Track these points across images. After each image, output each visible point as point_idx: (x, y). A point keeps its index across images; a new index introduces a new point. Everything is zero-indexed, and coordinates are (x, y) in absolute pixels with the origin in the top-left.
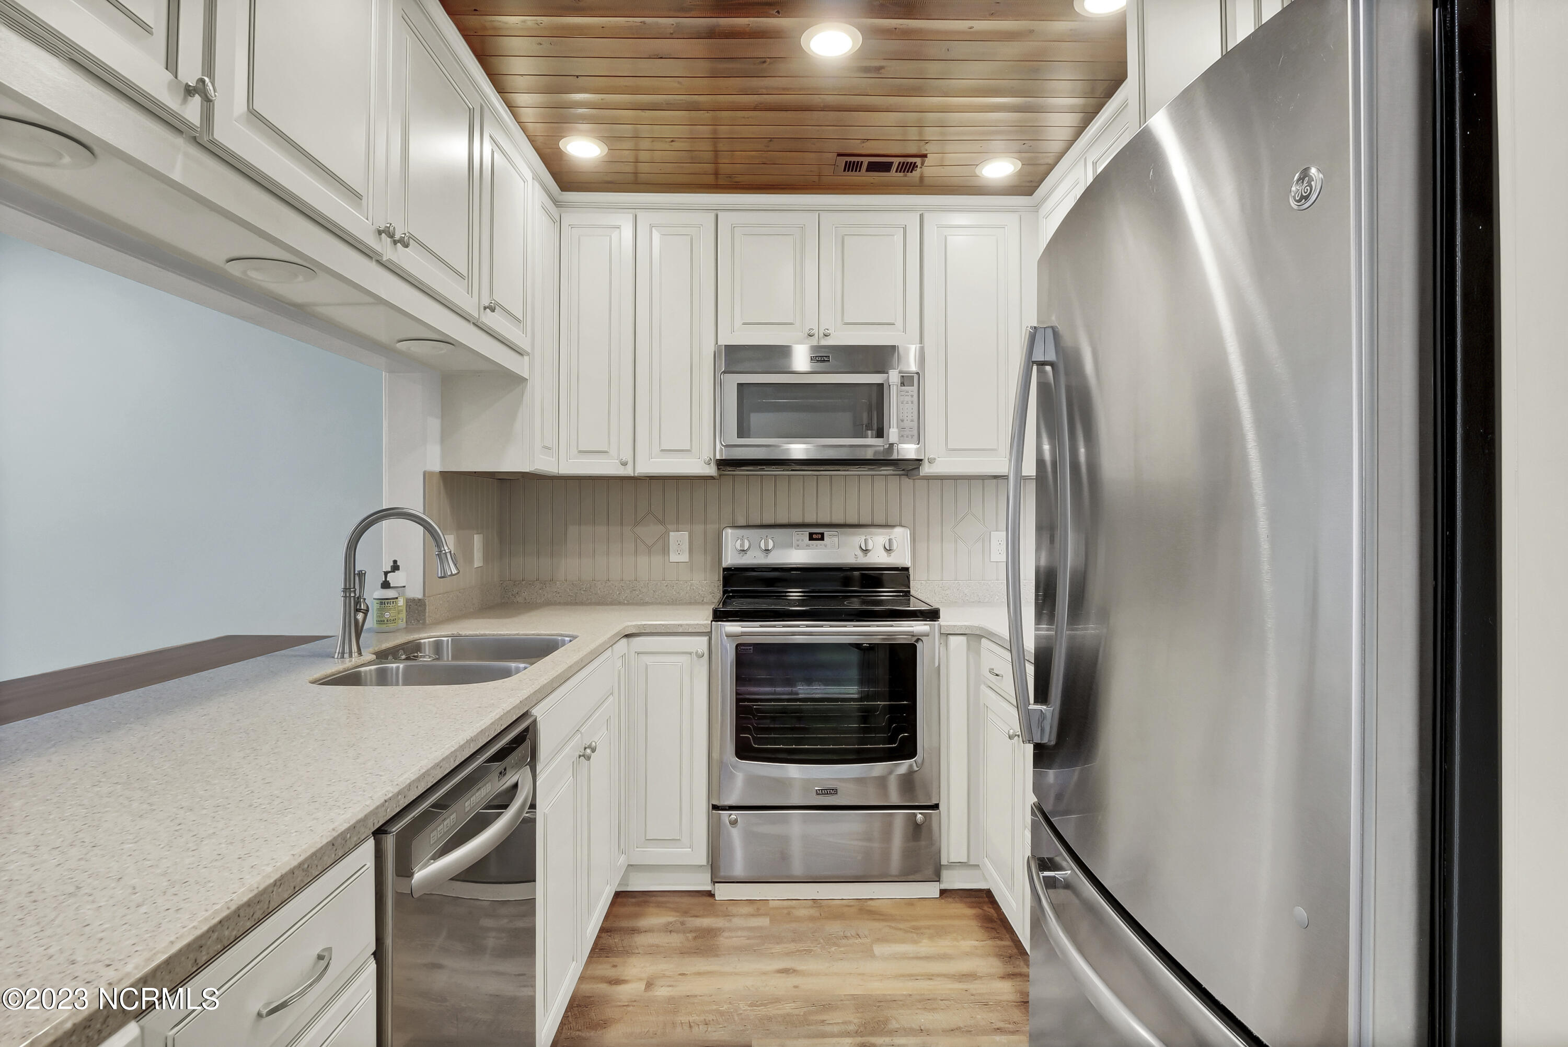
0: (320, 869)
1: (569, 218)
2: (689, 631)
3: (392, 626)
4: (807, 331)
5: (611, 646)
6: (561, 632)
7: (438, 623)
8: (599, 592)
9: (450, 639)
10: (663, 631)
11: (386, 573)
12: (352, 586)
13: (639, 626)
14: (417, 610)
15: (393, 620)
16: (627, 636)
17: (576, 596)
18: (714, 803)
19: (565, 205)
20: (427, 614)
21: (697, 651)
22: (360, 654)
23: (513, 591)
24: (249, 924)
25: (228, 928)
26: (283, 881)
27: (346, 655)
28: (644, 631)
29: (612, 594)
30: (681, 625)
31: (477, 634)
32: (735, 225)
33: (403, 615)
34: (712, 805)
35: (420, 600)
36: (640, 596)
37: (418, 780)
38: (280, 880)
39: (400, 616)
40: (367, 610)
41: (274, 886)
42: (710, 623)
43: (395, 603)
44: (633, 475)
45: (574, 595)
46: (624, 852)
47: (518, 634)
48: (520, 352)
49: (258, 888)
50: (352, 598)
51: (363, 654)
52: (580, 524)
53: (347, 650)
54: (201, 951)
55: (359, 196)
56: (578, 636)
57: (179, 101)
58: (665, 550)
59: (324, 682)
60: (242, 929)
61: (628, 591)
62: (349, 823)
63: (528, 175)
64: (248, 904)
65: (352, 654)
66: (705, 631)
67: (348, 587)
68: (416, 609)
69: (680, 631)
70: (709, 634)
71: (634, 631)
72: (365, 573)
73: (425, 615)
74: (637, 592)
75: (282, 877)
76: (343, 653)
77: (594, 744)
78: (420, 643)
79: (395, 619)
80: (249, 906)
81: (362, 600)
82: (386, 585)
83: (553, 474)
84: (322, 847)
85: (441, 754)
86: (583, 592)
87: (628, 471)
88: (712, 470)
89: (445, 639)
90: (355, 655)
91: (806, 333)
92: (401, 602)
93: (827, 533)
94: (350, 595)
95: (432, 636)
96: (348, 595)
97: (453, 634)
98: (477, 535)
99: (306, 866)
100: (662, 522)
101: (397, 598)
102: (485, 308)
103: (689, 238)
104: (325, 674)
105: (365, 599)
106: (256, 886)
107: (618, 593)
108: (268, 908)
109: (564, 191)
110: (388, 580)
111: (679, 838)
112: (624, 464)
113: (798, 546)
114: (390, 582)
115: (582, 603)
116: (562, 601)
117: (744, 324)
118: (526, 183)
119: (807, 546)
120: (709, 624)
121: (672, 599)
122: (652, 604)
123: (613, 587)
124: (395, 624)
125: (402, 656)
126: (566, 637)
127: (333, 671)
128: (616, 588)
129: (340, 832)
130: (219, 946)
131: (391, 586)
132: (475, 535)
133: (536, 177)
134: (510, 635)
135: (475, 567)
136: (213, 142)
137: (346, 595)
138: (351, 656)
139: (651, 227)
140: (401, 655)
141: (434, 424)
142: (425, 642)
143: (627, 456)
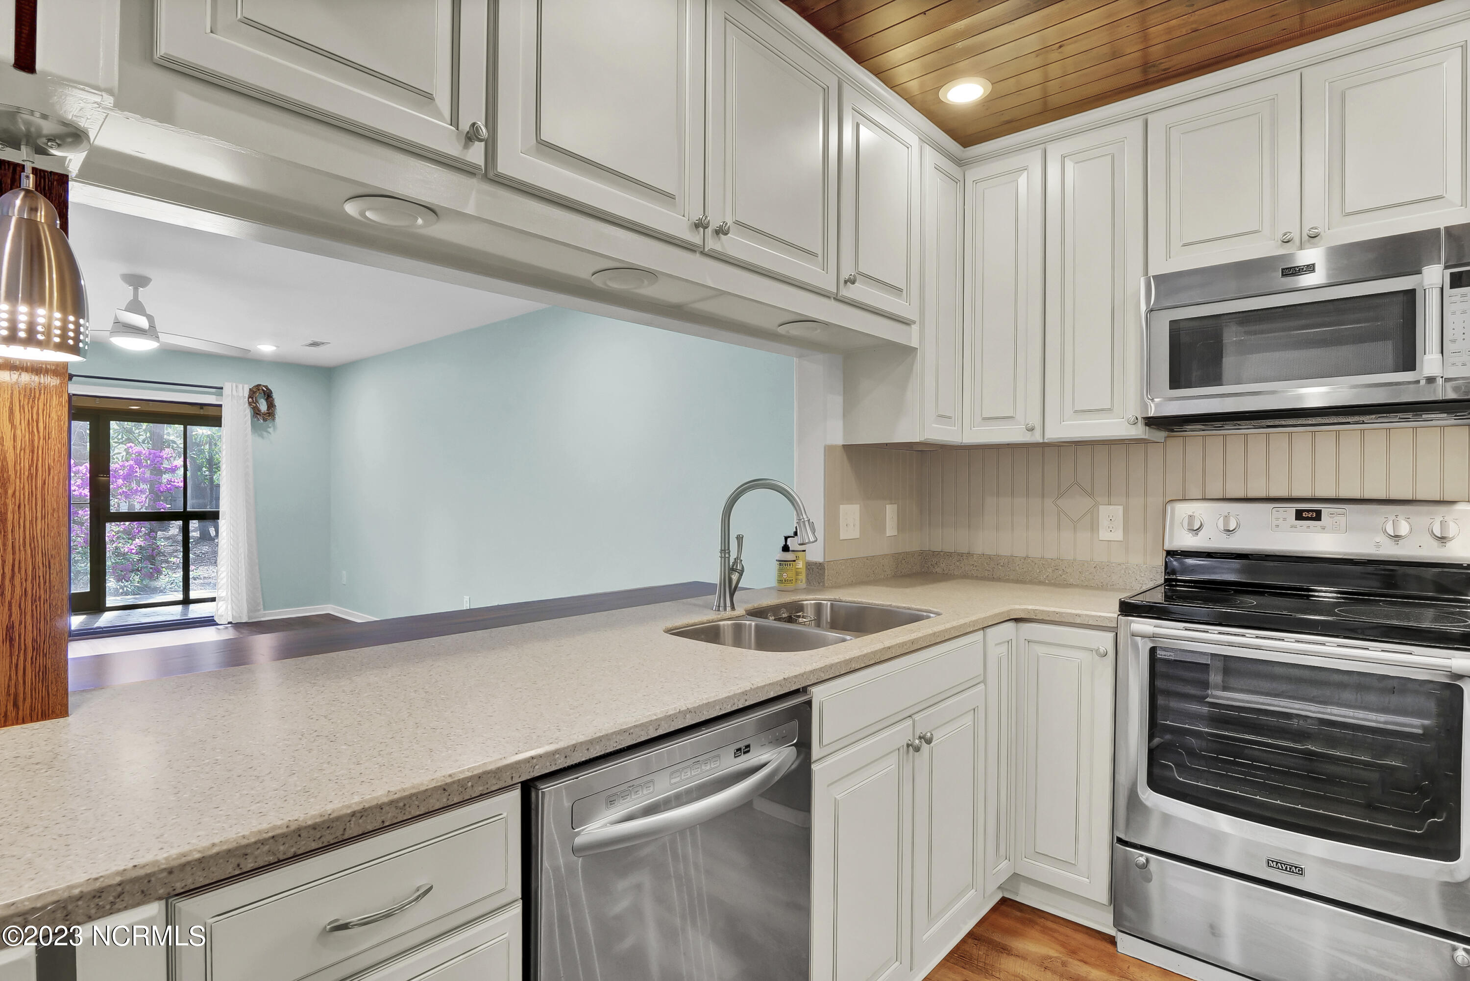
0: (423, 810)
1: (973, 174)
2: (1089, 624)
3: (790, 586)
4: (1279, 236)
5: (983, 628)
6: (930, 609)
7: (837, 586)
8: (1017, 568)
9: (829, 603)
10: (1057, 620)
11: (786, 538)
12: (727, 549)
13: (1028, 611)
14: (818, 573)
15: (790, 581)
16: (1017, 620)
17: (993, 571)
18: (1118, 836)
19: (971, 160)
20: (826, 577)
21: (1099, 649)
22: (733, 608)
23: (932, 561)
24: (314, 845)
25: (284, 844)
26: (366, 814)
27: (721, 609)
28: (1035, 618)
29: (1031, 571)
30: (1079, 616)
31: (855, 601)
32: (1171, 126)
33: (803, 577)
34: (1117, 837)
35: (820, 564)
36: (1064, 576)
37: (591, 742)
38: (361, 812)
39: (800, 577)
40: (742, 570)
41: (353, 816)
42: (1116, 616)
43: (791, 565)
44: (1041, 441)
45: (992, 571)
46: (1008, 858)
47: (890, 606)
48: (905, 322)
49: (330, 815)
50: (727, 559)
51: (736, 608)
52: (998, 496)
53: (722, 604)
54: (246, 859)
55: (672, 197)
56: (942, 614)
57: (461, 148)
58: (1094, 527)
59: (675, 633)
60: (304, 848)
61: (1050, 570)
62: (473, 772)
63: (913, 140)
64: (314, 827)
65: (726, 608)
66: (1109, 625)
67: (723, 549)
68: (816, 572)
69: (1077, 622)
70: (1115, 630)
71: (1023, 616)
72: (742, 537)
73: (824, 579)
74: (1060, 572)
75: (364, 810)
76: (719, 606)
77: (929, 734)
78: (803, 604)
79: (792, 580)
80: (315, 829)
81: (739, 561)
82: (786, 548)
83: (957, 444)
84: (427, 790)
85: (634, 720)
86: (1000, 567)
87: (1037, 438)
88: (1139, 431)
89: (825, 602)
90: (729, 609)
91: (1279, 240)
92: (800, 565)
93: (1326, 510)
94: (725, 556)
95: (817, 598)
96: (723, 556)
97: (835, 599)
98: (890, 505)
99: (401, 804)
100: (1091, 495)
101: (794, 561)
102: (846, 282)
103: (1110, 157)
104: (687, 623)
105: (742, 560)
106: (329, 812)
107: (1038, 571)
108: (343, 835)
109: (966, 147)
110: (788, 544)
111: (1074, 863)
112: (1031, 429)
113: (1277, 526)
114: (789, 546)
115: (1000, 578)
116: (979, 575)
117: (1184, 245)
118: (910, 149)
119: (1292, 527)
120: (1115, 618)
121: (1102, 583)
122: (1077, 586)
123: (1033, 564)
124: (792, 584)
125: (783, 615)
126: (932, 613)
127: (696, 621)
128: (1036, 565)
129: (456, 779)
130: (271, 858)
131: (790, 549)
132: (887, 505)
133: (924, 140)
134: (883, 605)
135: (887, 536)
136: (498, 175)
137: (722, 555)
138: (725, 609)
139: (1063, 157)
140: (783, 613)
141: (836, 401)
142: (807, 604)
143: (1036, 421)
